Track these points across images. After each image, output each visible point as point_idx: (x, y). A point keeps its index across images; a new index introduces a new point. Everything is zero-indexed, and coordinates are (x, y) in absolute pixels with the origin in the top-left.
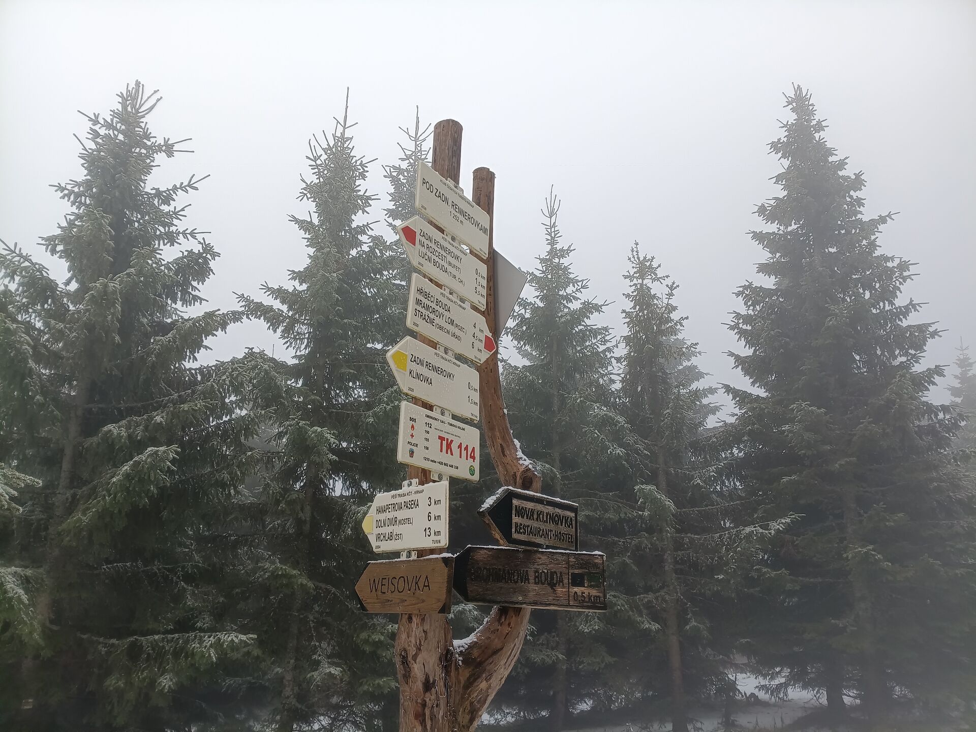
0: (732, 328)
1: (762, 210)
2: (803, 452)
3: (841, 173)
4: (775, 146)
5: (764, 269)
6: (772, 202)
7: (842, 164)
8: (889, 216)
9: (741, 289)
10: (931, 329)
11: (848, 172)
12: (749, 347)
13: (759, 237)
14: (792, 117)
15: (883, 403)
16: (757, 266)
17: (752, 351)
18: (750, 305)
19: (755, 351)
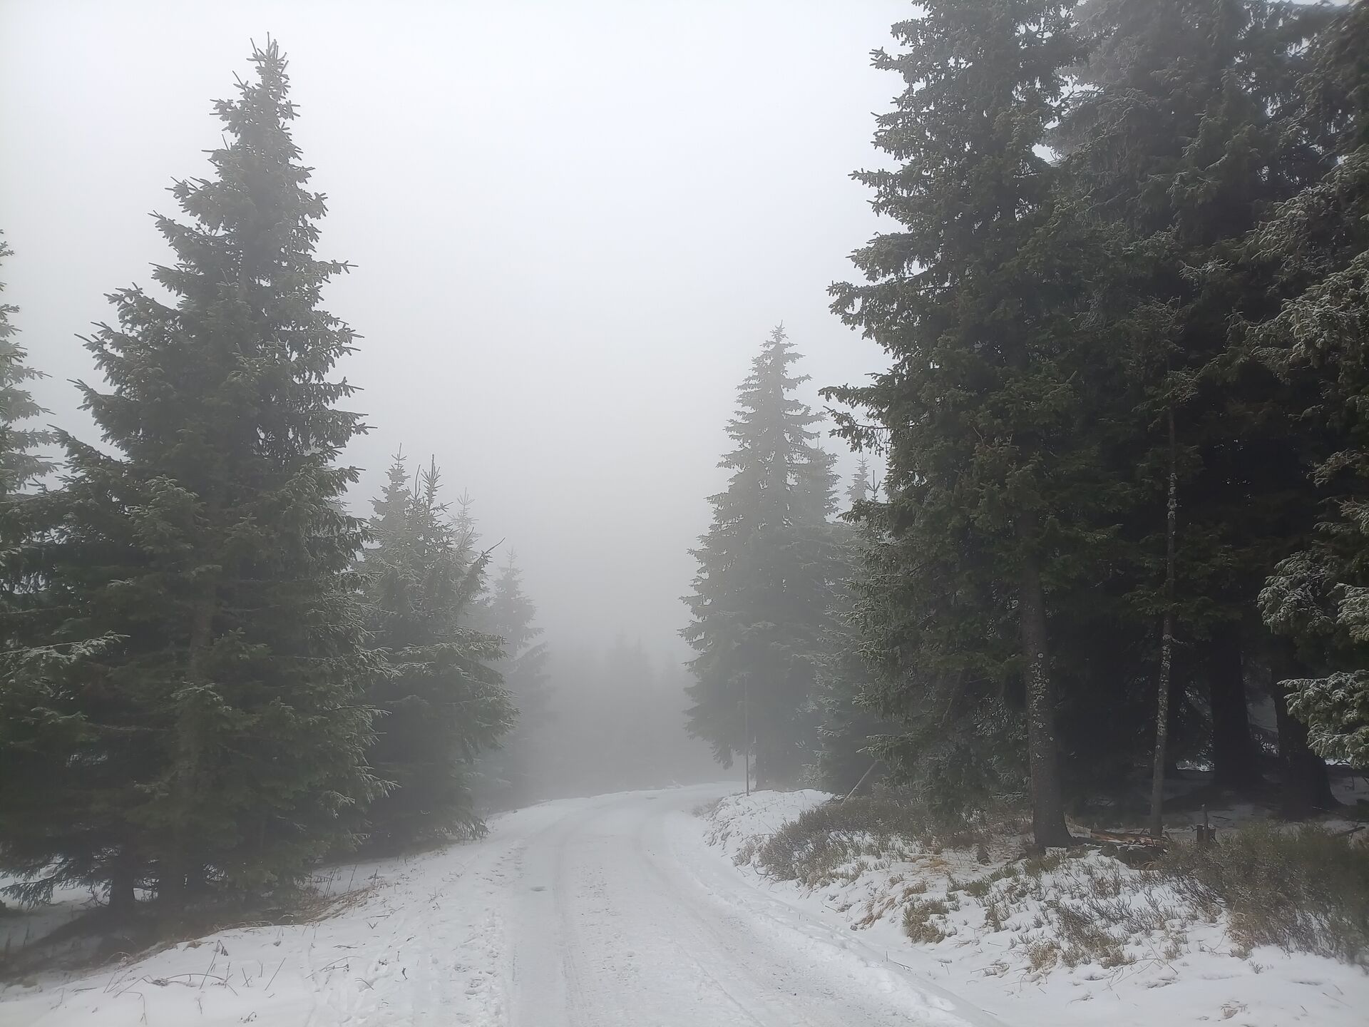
0: (91, 346)
1: (181, 190)
2: (150, 548)
3: (300, 185)
4: (223, 108)
5: (163, 275)
6: (199, 185)
7: (304, 174)
8: (345, 265)
9: (120, 293)
10: (358, 422)
11: (310, 187)
12: (112, 383)
13: (167, 226)
14: (255, 80)
15: (276, 499)
16: (155, 268)
17: (114, 389)
18: (128, 321)
19: (120, 391)
